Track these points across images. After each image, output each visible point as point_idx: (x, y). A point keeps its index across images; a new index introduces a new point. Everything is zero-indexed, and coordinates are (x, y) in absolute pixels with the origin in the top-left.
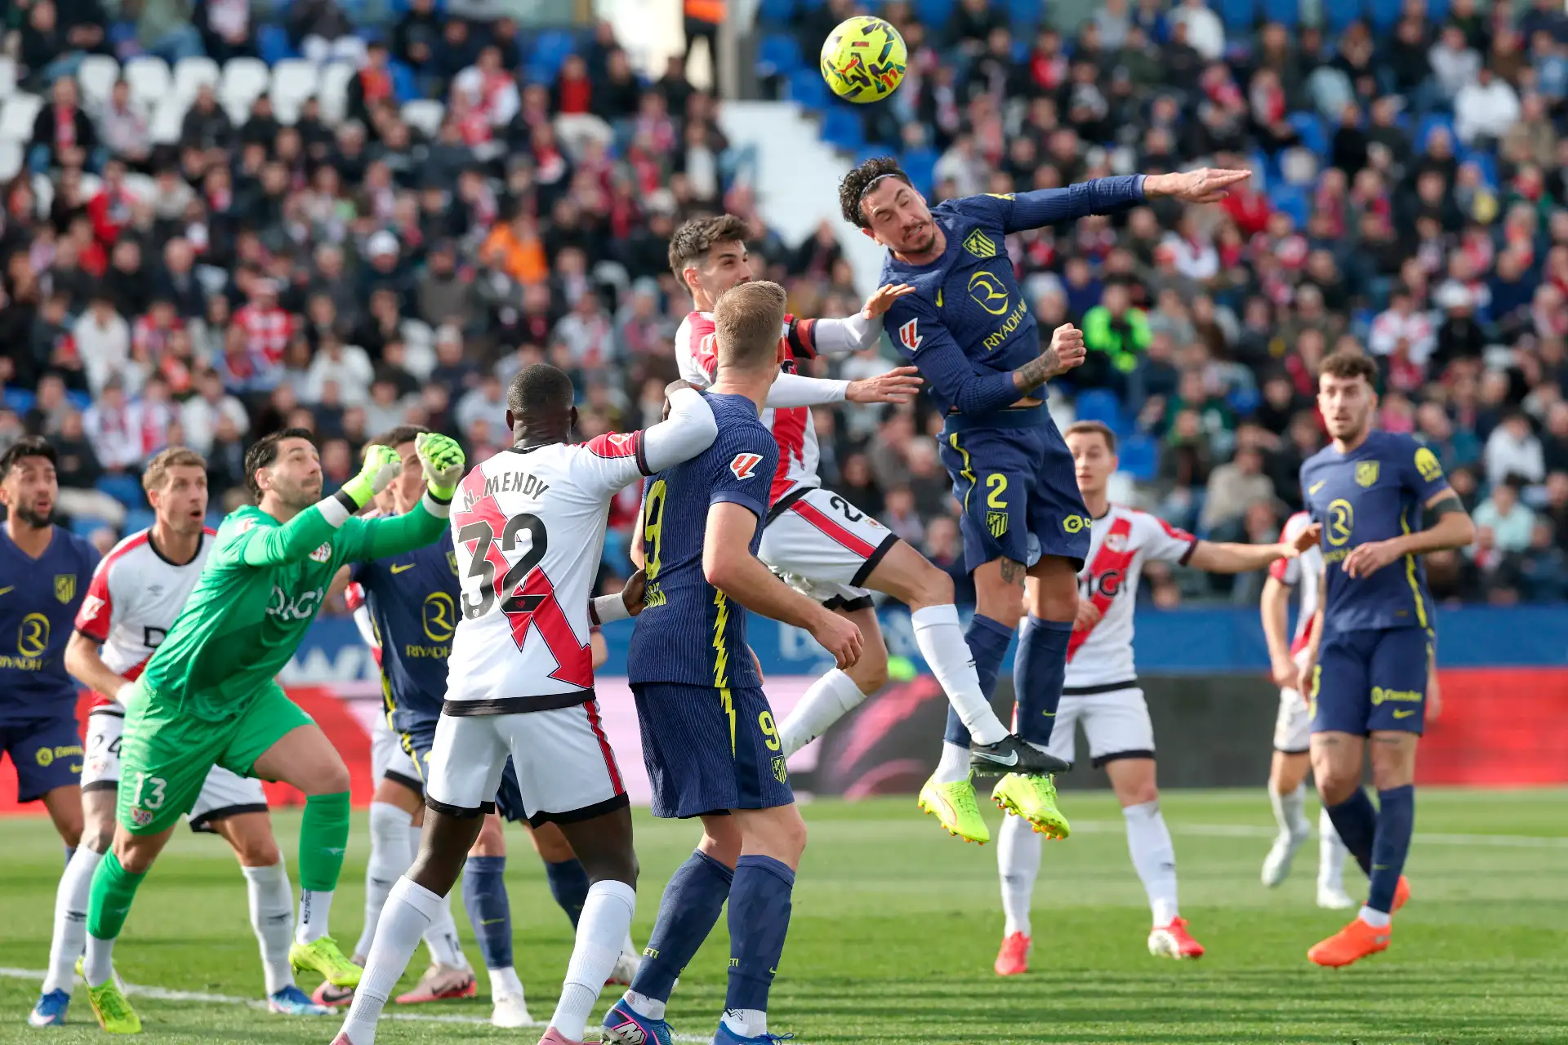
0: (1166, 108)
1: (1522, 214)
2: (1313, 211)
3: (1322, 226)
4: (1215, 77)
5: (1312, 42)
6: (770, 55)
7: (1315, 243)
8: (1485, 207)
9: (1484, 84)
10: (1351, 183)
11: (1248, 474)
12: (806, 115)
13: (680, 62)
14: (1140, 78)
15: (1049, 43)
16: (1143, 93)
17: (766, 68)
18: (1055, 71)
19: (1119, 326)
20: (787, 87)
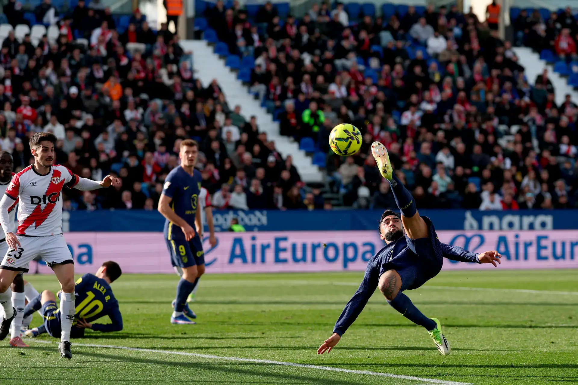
0: (331, 43)
1: (448, 79)
2: (380, 78)
3: (382, 83)
4: (347, 32)
5: (379, 21)
6: (198, 24)
7: (380, 88)
8: (437, 78)
9: (436, 37)
10: (392, 69)
11: (350, 164)
12: (209, 44)
13: (165, 26)
14: (322, 33)
15: (291, 21)
16: (324, 37)
17: (197, 28)
18: (293, 31)
19: (314, 115)
20: (203, 35)
